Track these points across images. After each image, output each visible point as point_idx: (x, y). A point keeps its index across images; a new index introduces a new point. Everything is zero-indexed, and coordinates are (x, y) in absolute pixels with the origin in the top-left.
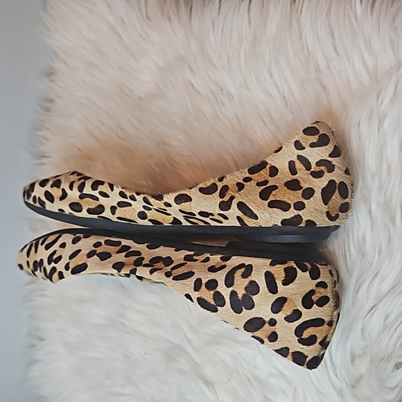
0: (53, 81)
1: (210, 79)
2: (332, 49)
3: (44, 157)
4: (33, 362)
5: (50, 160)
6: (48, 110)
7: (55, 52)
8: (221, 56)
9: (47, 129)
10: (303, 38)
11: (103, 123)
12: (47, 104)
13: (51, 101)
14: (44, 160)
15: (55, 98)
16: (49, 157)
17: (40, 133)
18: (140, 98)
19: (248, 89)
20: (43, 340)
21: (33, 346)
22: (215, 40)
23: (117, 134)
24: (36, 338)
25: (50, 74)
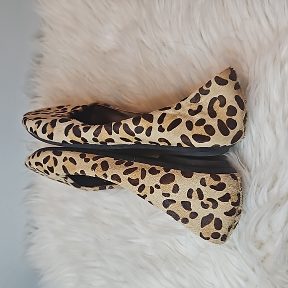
0: (42, 42)
1: (156, 38)
2: (246, 13)
3: (37, 97)
4: (30, 245)
5: (40, 99)
6: (39, 63)
7: (43, 20)
8: (164, 21)
9: (38, 76)
10: (225, 4)
11: (78, 72)
12: (38, 58)
13: (41, 56)
14: (36, 99)
15: (44, 54)
16: (40, 97)
17: (33, 80)
18: (105, 53)
19: (184, 44)
20: (37, 229)
21: (30, 233)
22: (160, 8)
23: (88, 79)
24: (32, 227)
25: (40, 36)
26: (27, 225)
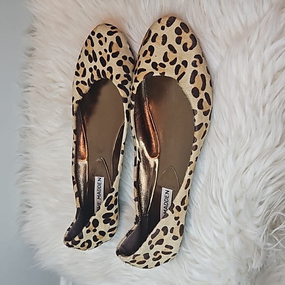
0: (34, 36)
3: (30, 86)
4: (25, 222)
5: (33, 88)
7: (34, 16)
9: (31, 68)
12: (30, 51)
13: (33, 49)
14: (29, 89)
15: (36, 48)
17: (26, 71)
20: (30, 207)
21: (25, 212)
24: (26, 206)
25: (32, 31)
26: (21, 205)
